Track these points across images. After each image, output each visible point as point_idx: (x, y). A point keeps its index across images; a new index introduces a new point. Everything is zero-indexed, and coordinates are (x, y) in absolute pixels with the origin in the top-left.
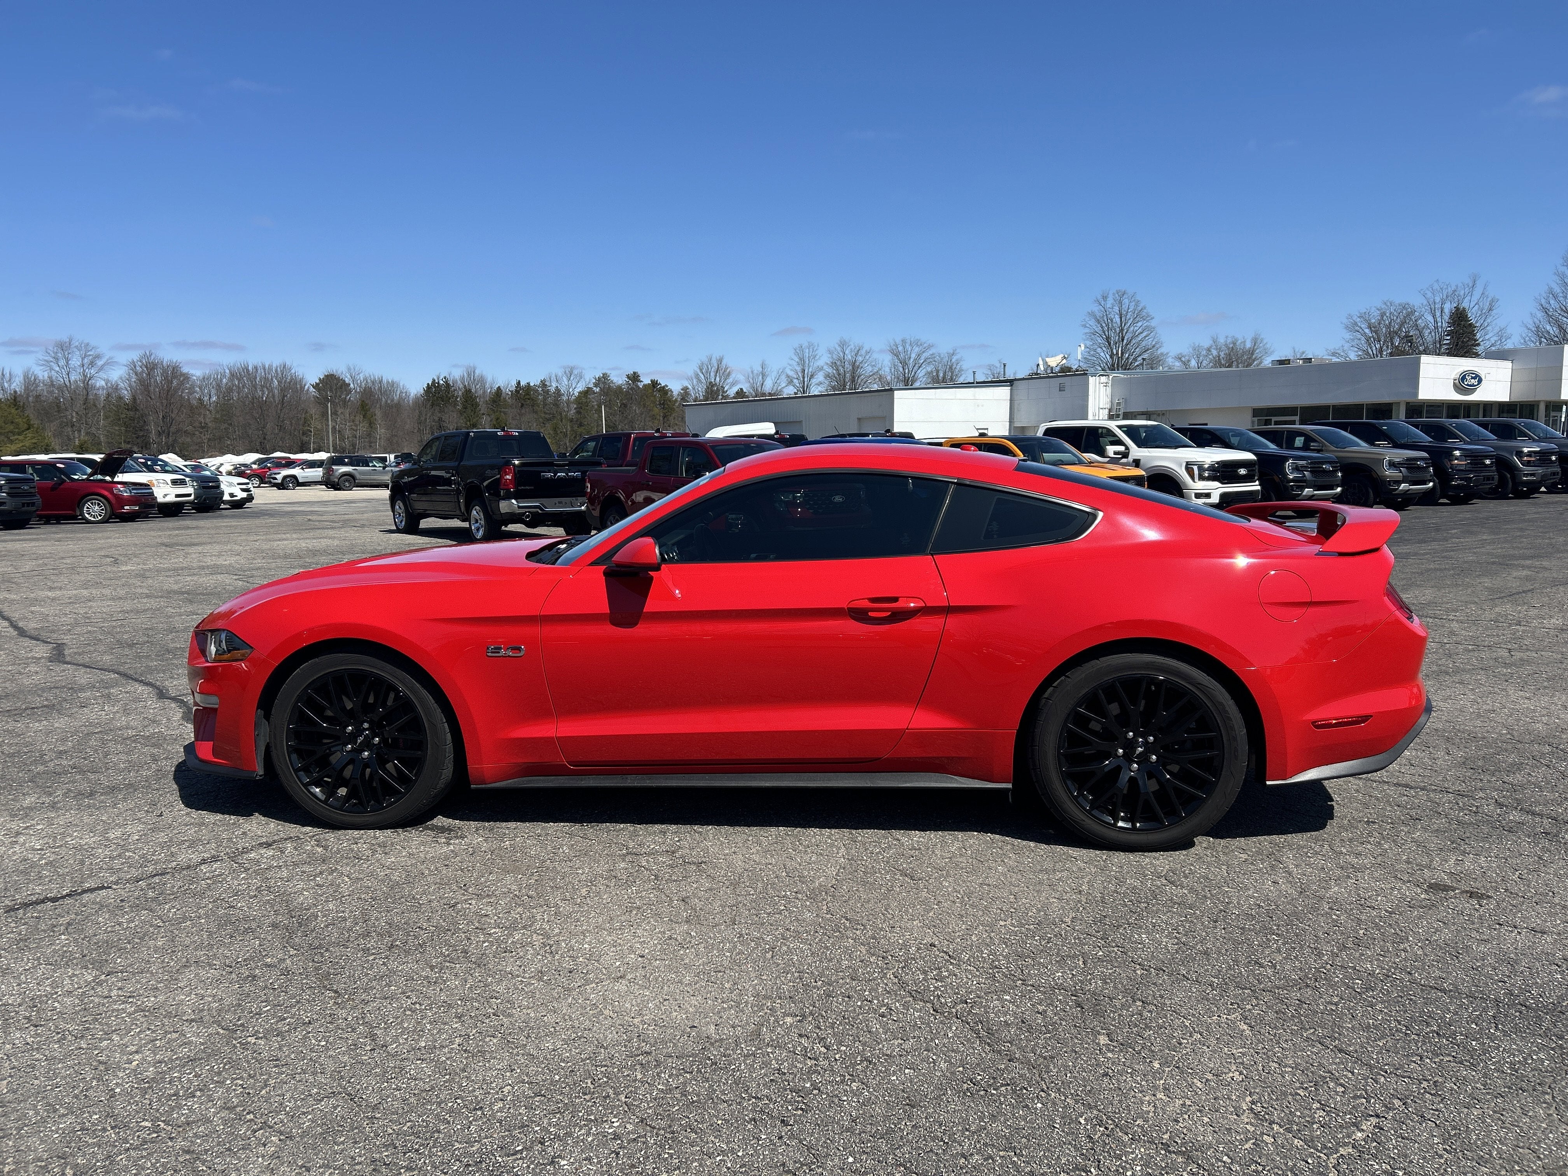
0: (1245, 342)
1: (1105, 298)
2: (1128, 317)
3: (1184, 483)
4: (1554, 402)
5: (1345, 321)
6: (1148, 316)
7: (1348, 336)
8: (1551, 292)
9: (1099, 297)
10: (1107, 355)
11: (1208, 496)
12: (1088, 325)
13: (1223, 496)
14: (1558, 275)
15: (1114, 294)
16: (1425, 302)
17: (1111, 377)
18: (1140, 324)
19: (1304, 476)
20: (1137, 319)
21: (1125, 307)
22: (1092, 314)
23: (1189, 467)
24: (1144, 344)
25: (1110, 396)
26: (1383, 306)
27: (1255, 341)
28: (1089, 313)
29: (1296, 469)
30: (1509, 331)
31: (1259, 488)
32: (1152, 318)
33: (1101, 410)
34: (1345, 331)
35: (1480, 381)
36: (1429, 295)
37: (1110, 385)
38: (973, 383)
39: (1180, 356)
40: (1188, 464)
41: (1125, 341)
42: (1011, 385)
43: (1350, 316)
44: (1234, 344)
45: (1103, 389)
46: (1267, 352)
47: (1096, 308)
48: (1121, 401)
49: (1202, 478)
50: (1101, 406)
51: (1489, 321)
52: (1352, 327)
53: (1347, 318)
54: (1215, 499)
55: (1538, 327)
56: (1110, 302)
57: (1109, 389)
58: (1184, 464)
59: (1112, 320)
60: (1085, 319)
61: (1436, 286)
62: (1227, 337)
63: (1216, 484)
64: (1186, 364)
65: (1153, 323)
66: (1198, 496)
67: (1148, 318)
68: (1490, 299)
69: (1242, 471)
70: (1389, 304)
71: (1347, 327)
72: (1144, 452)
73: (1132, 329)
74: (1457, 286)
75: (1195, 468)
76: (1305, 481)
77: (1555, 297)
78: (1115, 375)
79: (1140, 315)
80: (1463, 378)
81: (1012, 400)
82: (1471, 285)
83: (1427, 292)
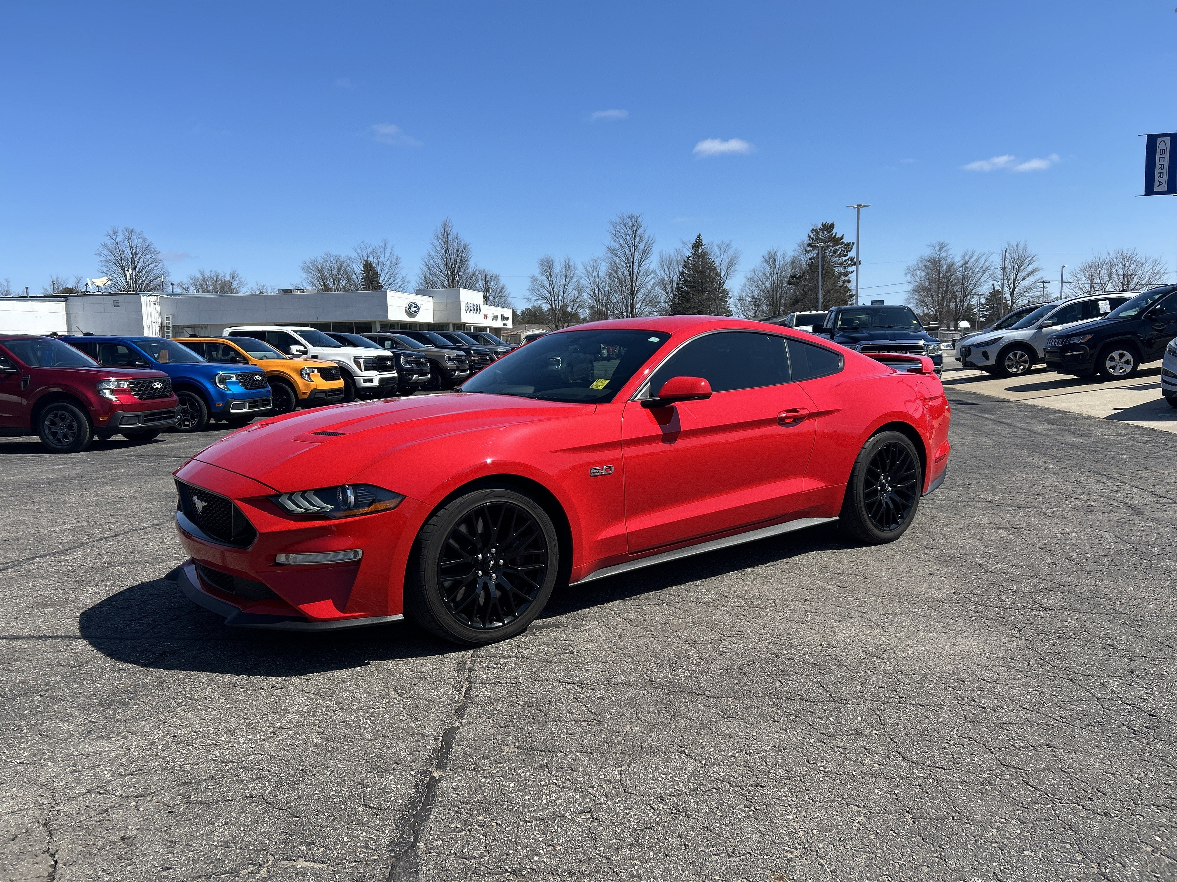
0: (224, 276)
1: (115, 233)
2: (138, 250)
3: (355, 372)
4: (458, 324)
5: (301, 265)
6: (155, 251)
7: (304, 275)
8: (429, 255)
9: (111, 232)
10: (123, 280)
11: (371, 381)
12: (102, 254)
13: (381, 380)
14: (433, 245)
15: (123, 231)
16: (357, 256)
17: (158, 297)
18: (148, 257)
19: (412, 367)
20: (145, 253)
21: (134, 243)
22: (105, 246)
23: (356, 360)
24: (154, 272)
25: (159, 312)
26: (326, 256)
27: (233, 275)
28: (102, 244)
29: (407, 362)
30: (408, 278)
31: (396, 375)
32: (159, 253)
33: (153, 323)
34: (302, 272)
35: (419, 309)
36: (359, 251)
37: (158, 303)
38: (26, 297)
39: (181, 284)
40: (355, 358)
41: (137, 270)
42: (66, 301)
43: (304, 262)
44: (217, 277)
45: (153, 306)
46: (241, 284)
47: (108, 241)
48: (169, 316)
49: (367, 368)
50: (153, 320)
51: (396, 271)
52: (306, 269)
53: (303, 263)
54: (376, 383)
55: (425, 277)
56: (120, 238)
57: (158, 307)
58: (353, 359)
59: (123, 252)
60: (99, 249)
61: (362, 246)
62: (211, 271)
63: (375, 373)
64: (187, 289)
65: (160, 257)
66: (365, 381)
67: (155, 252)
68: (395, 257)
69: (389, 363)
70: (329, 255)
71: (303, 269)
72: (320, 350)
73: (142, 260)
74: (375, 247)
75: (361, 361)
76: (413, 370)
77: (433, 259)
78: (161, 295)
79: (147, 249)
80: (410, 307)
81: (68, 314)
82: (383, 247)
83: (357, 249)
